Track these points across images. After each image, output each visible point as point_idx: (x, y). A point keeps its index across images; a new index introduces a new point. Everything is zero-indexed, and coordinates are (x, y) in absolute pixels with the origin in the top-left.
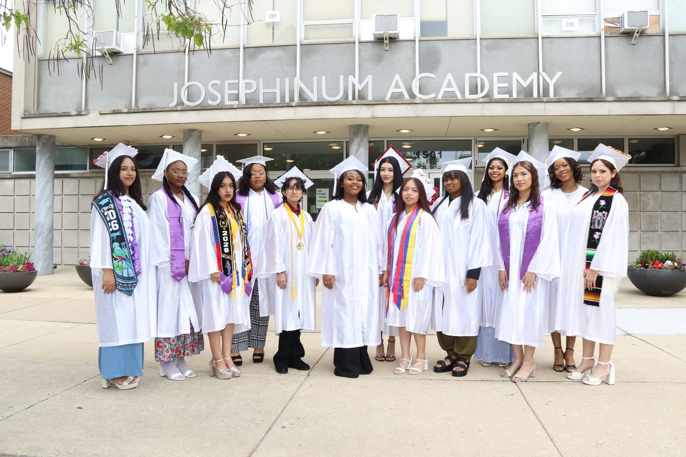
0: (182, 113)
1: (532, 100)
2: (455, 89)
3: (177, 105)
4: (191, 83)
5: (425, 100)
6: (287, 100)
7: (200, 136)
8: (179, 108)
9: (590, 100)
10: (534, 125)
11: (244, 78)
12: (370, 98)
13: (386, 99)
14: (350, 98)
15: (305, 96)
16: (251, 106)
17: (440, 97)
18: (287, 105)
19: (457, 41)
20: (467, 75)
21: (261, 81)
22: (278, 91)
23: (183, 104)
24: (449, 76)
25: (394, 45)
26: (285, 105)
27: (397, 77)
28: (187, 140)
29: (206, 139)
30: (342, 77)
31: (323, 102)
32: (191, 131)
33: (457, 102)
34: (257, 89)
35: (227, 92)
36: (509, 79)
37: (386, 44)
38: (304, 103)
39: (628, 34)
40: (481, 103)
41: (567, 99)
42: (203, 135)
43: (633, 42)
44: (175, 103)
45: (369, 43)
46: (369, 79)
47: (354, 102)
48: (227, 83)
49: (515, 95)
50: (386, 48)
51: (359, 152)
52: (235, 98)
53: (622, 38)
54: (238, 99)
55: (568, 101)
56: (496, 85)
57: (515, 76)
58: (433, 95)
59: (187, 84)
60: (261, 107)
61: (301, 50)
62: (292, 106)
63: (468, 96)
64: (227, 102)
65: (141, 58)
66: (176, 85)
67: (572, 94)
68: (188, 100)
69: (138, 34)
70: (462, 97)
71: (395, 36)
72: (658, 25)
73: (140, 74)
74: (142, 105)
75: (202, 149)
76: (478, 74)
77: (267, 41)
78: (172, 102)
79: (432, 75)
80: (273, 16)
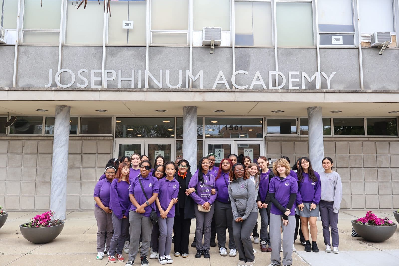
0: (56, 93)
1: (316, 91)
2: (262, 82)
3: (52, 86)
4: (63, 70)
5: (241, 89)
6: (140, 86)
7: (69, 111)
8: (53, 89)
9: (356, 92)
10: (313, 108)
11: (106, 68)
12: (201, 87)
13: (213, 88)
14: (187, 86)
15: (152, 84)
16: (111, 90)
17: (251, 88)
18: (140, 90)
19: (261, 49)
20: (271, 73)
21: (120, 71)
22: (133, 79)
23: (56, 85)
24: (258, 73)
25: (217, 50)
26: (138, 90)
27: (221, 73)
28: (58, 113)
29: (73, 113)
30: (181, 71)
31: (167, 89)
32: (62, 107)
33: (264, 91)
34: (117, 77)
35: (93, 78)
36: (299, 76)
37: (212, 48)
38: (152, 89)
39: (377, 48)
40: (280, 92)
41: (340, 90)
42: (71, 110)
43: (380, 53)
44: (50, 85)
45: (199, 48)
46: (201, 73)
47: (190, 90)
48: (93, 71)
49: (304, 88)
50: (212, 52)
51: (191, 127)
52: (98, 83)
53: (372, 50)
54: (101, 84)
55: (340, 92)
56: (291, 80)
57: (304, 74)
58: (246, 86)
59: (60, 71)
60: (120, 91)
61: (149, 50)
62: (144, 91)
63: (271, 87)
64: (93, 86)
65: (22, 49)
66: (51, 71)
67: (341, 88)
68: (61, 83)
69: (20, 30)
70: (267, 88)
71: (218, 44)
72: (395, 42)
73: (21, 61)
74: (21, 84)
75: (70, 120)
76: (277, 72)
77: (123, 43)
78: (47, 84)
79: (246, 72)
80: (128, 24)
